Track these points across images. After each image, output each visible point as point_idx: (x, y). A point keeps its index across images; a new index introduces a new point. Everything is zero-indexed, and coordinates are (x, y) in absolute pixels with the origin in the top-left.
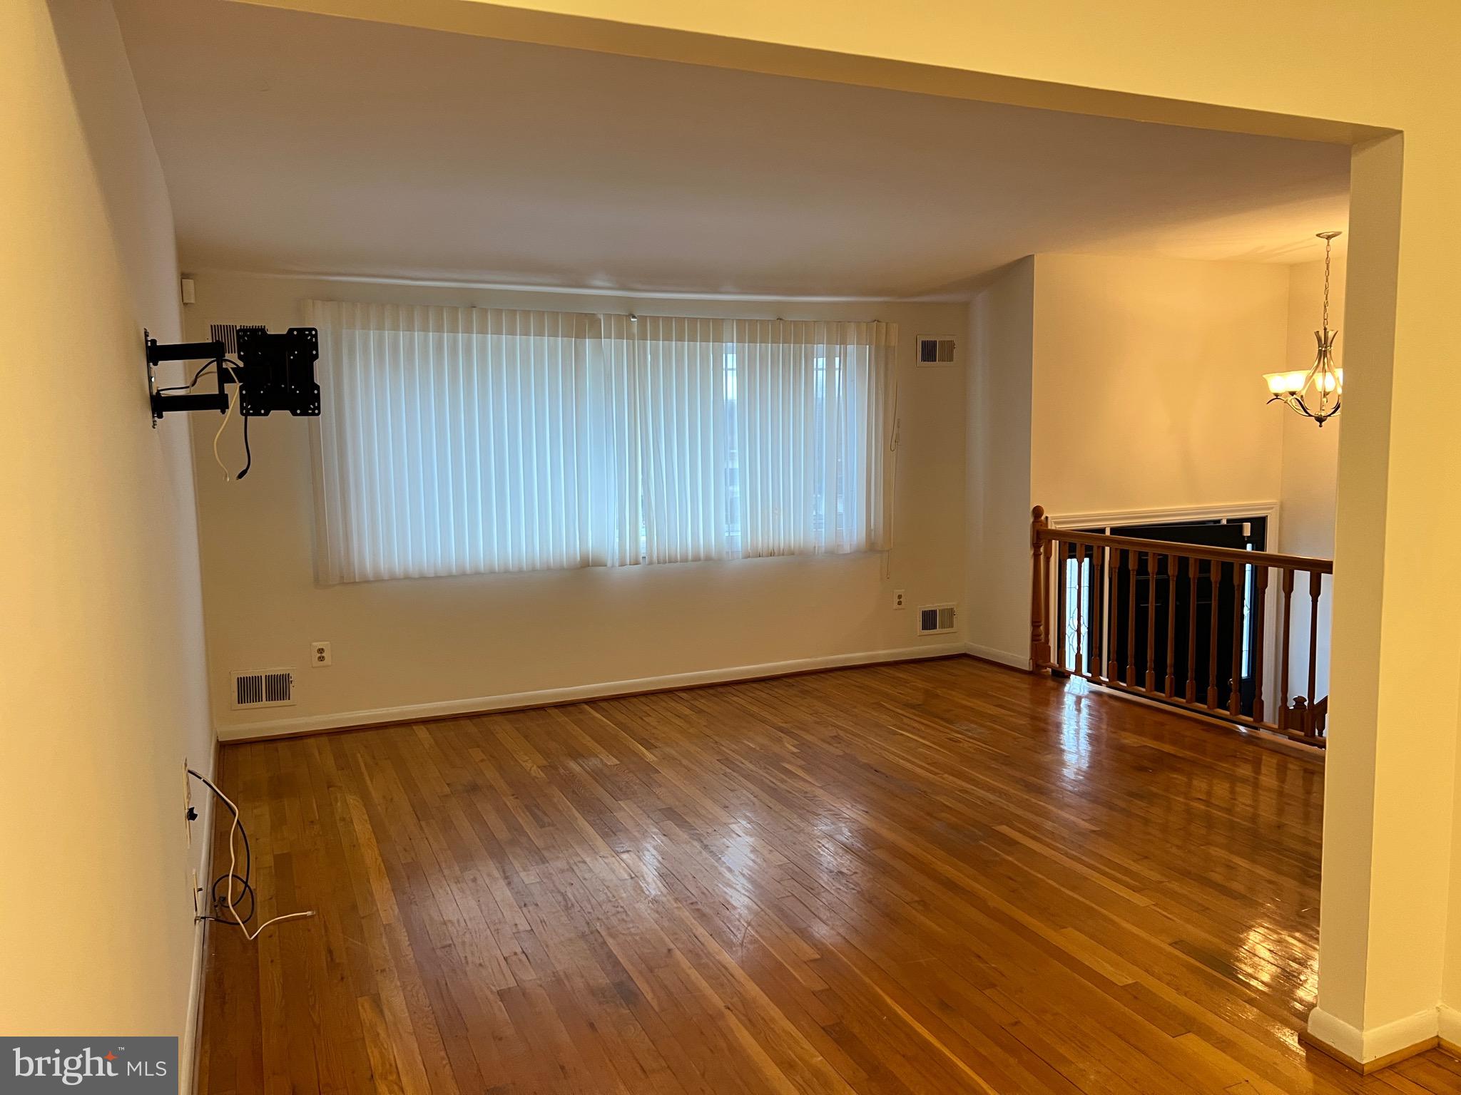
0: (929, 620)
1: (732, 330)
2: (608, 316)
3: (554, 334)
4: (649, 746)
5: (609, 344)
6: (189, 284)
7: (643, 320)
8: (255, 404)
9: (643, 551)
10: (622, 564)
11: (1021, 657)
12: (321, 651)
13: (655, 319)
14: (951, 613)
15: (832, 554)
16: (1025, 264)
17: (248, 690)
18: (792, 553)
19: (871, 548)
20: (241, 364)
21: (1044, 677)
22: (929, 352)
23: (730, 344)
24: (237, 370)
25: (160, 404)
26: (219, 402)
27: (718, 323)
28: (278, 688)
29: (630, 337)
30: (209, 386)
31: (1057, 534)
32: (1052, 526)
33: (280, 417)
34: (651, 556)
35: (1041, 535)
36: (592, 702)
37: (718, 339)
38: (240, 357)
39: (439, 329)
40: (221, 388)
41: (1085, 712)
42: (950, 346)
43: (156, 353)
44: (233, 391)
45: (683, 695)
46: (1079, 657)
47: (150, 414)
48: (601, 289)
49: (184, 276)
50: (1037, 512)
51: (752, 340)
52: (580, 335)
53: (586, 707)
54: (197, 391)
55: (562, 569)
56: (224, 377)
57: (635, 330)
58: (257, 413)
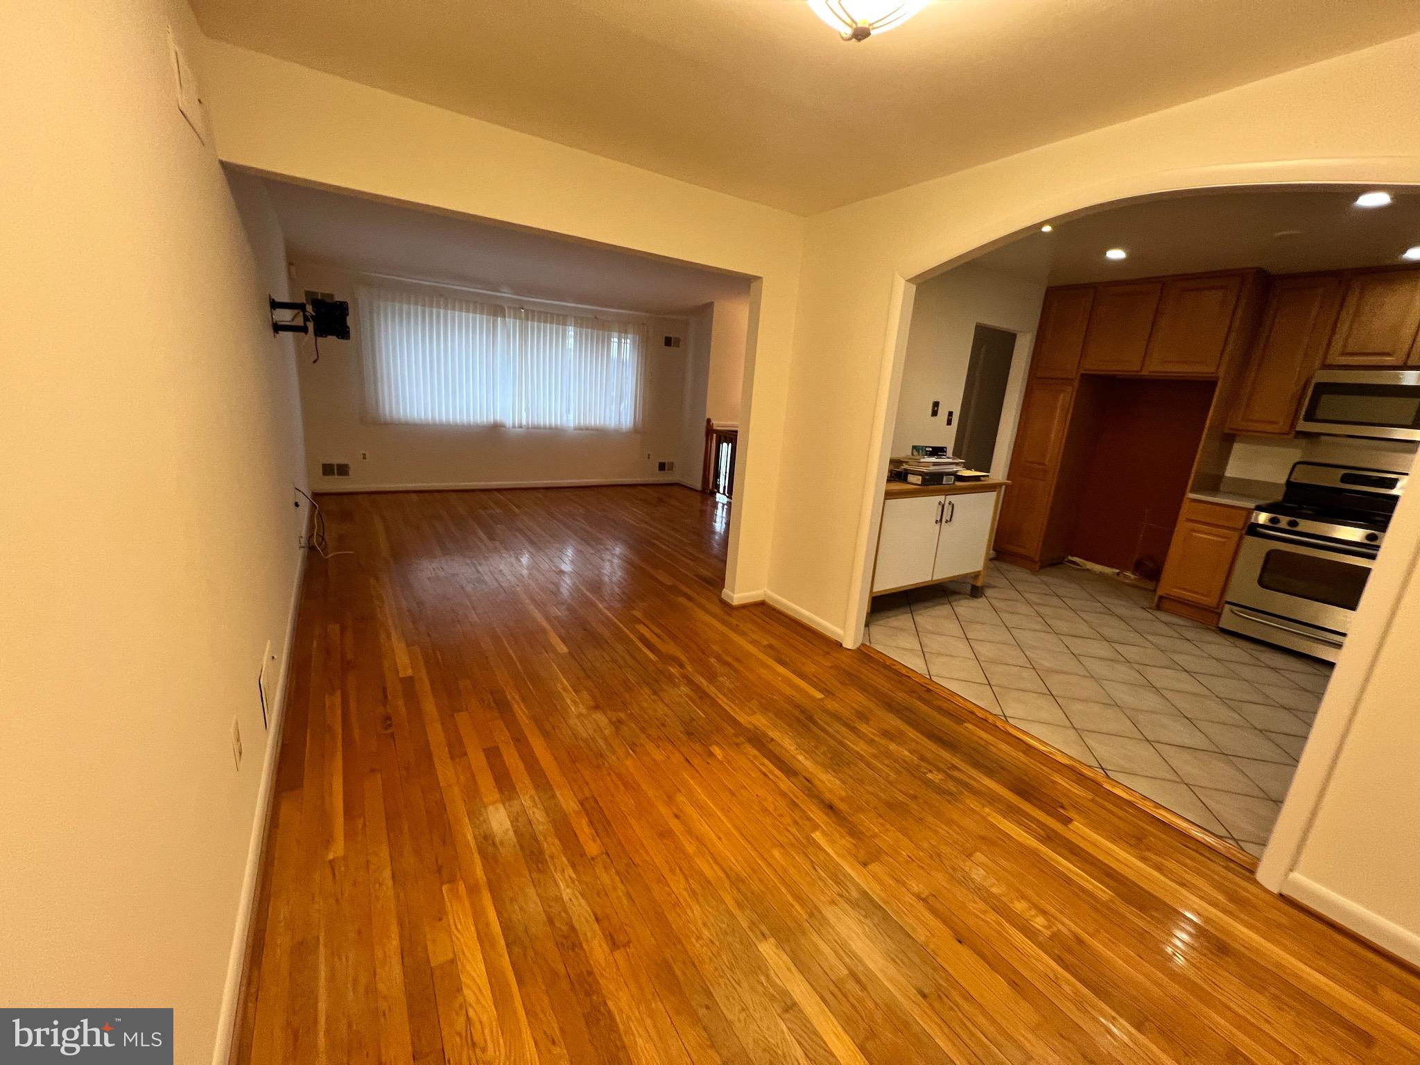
0: (662, 467)
1: (571, 320)
2: (509, 307)
3: (482, 313)
4: (518, 507)
5: (510, 321)
6: (293, 269)
7: (526, 311)
8: (321, 332)
9: (524, 423)
10: (514, 427)
11: (698, 485)
12: (364, 455)
13: (533, 311)
14: (672, 464)
15: (617, 432)
16: (710, 306)
17: (328, 470)
18: (597, 430)
19: (636, 431)
20: (314, 314)
21: (706, 493)
22: (668, 342)
23: (570, 327)
24: (312, 316)
25: (277, 328)
26: (304, 329)
27: (565, 317)
28: (343, 470)
29: (520, 319)
30: (299, 321)
31: (717, 432)
32: (715, 428)
33: (332, 339)
34: (528, 425)
35: (710, 430)
36: (498, 490)
37: (565, 324)
38: (313, 311)
39: (424, 305)
40: (305, 323)
41: (725, 510)
42: (678, 341)
43: (275, 305)
44: (311, 326)
45: (542, 490)
46: (725, 487)
47: (272, 331)
48: (506, 294)
49: (290, 264)
50: (709, 421)
51: (581, 327)
52: (495, 315)
53: (496, 492)
54: (294, 323)
55: (484, 426)
56: (306, 319)
57: (523, 315)
58: (321, 336)
